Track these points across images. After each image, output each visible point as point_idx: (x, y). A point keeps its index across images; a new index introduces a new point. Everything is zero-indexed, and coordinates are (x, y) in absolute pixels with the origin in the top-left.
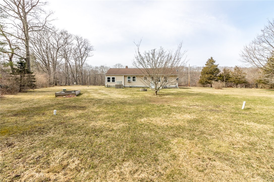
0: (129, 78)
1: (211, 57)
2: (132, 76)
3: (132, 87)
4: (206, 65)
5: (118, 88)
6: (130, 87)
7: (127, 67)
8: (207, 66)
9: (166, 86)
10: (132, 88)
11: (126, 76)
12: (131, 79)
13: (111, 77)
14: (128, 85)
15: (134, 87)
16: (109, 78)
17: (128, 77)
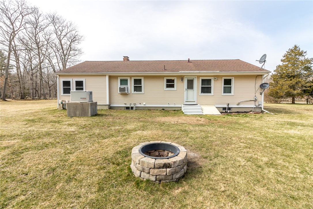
0: (124, 82)
1: (296, 46)
2: (131, 77)
3: (132, 108)
4: (282, 61)
5: (75, 115)
6: (128, 108)
7: (126, 58)
8: (284, 63)
9: (230, 106)
10: (132, 111)
11: (116, 77)
12: (131, 85)
13: (73, 81)
14: (120, 102)
15: (138, 108)
16: (67, 84)
17: (121, 80)
